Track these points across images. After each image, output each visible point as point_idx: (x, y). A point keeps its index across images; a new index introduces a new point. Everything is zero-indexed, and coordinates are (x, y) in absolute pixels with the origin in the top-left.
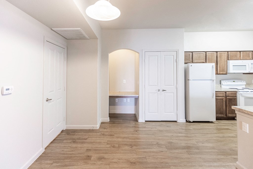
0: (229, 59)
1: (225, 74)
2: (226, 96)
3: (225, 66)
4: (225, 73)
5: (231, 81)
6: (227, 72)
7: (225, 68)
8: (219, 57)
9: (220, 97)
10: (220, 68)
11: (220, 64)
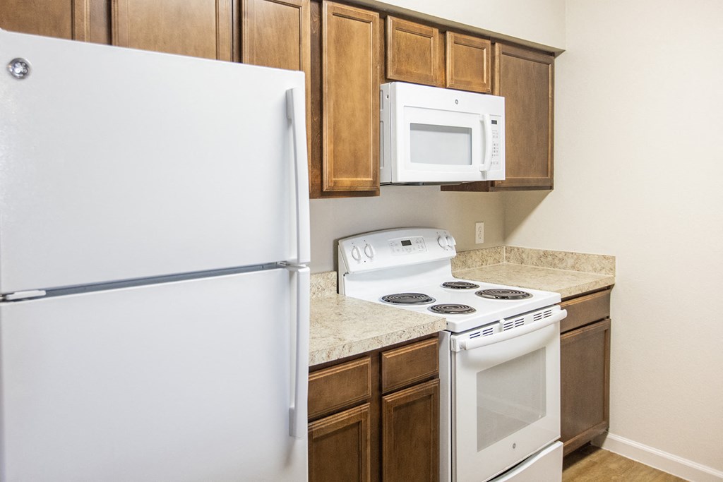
0: (390, 75)
1: (367, 189)
2: (380, 388)
3: (367, 124)
4: (364, 181)
5: (391, 245)
6: (376, 175)
7: (368, 147)
8: (332, 50)
9: (344, 415)
10: (336, 139)
11: (337, 104)
